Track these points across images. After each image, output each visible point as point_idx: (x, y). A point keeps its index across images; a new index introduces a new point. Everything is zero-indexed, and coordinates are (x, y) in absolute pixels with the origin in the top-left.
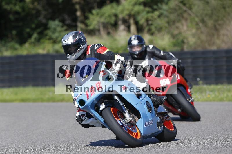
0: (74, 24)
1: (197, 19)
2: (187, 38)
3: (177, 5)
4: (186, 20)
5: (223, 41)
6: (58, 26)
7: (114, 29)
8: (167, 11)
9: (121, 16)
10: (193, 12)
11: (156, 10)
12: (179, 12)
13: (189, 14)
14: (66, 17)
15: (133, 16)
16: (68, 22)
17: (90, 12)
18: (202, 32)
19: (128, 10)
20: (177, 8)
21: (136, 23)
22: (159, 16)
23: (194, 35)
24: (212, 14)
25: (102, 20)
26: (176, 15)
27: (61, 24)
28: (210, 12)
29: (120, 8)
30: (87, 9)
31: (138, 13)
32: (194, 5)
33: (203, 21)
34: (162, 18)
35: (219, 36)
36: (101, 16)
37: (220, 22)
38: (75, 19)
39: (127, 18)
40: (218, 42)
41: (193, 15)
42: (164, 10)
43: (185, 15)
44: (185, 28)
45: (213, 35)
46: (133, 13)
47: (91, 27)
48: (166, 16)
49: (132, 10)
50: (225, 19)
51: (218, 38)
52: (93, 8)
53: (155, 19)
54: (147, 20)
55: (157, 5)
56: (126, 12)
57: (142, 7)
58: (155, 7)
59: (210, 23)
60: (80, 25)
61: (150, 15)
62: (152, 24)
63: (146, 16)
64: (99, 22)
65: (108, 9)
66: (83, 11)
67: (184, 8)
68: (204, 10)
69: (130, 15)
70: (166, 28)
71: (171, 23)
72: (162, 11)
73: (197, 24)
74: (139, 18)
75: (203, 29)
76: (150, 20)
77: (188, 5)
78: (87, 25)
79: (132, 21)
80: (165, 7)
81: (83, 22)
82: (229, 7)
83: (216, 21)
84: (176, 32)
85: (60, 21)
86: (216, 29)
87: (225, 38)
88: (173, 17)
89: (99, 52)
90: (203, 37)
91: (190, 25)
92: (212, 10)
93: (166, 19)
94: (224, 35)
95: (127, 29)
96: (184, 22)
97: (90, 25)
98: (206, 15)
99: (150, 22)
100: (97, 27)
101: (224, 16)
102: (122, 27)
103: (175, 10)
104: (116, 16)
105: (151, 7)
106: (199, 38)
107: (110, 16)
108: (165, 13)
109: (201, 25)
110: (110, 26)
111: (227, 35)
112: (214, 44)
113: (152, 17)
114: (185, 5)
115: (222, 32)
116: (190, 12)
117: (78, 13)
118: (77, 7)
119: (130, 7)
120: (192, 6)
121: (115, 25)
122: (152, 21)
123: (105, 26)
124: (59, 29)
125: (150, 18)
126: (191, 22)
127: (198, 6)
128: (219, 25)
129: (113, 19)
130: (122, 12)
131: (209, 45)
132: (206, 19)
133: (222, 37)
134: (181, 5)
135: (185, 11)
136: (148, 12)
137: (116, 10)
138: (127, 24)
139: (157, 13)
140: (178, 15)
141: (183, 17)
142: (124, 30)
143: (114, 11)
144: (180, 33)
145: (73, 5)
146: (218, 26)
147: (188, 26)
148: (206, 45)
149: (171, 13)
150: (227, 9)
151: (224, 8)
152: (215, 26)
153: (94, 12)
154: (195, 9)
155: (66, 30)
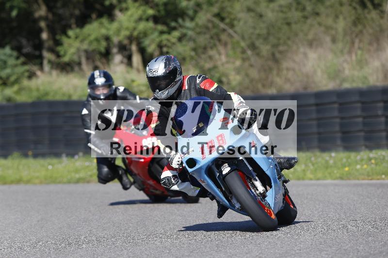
0: (37, 53)
1: (243, 44)
2: (227, 76)
3: (209, 21)
4: (225, 44)
5: (288, 80)
6: (11, 56)
7: (104, 60)
8: (193, 29)
9: (115, 40)
10: (235, 32)
11: (174, 29)
12: (215, 31)
13: (230, 35)
14: (24, 42)
15: (137, 39)
16: (27, 50)
17: (64, 33)
18: (251, 66)
19: (127, 29)
20: (210, 25)
21: (142, 51)
22: (180, 39)
23: (238, 71)
24: (269, 34)
25: (85, 46)
26: (208, 36)
27: (15, 54)
28: (264, 32)
29: (115, 26)
30: (59, 28)
31: (145, 34)
32: (239, 20)
33: (253, 46)
34: (184, 42)
35: (279, 70)
36: (82, 41)
37: (281, 48)
38: (39, 46)
39: (126, 42)
40: (278, 81)
41: (237, 38)
42: (188, 28)
43: (224, 37)
44: (224, 58)
45: (271, 69)
46: (135, 33)
47: (66, 59)
48: (191, 39)
49: (135, 29)
50: (289, 42)
51: (278, 75)
52: (70, 27)
53: (174, 44)
54: (160, 46)
55: (176, 21)
56: (125, 33)
57: (151, 24)
58: (173, 24)
59: (265, 49)
60: (47, 55)
61: (165, 37)
62: (167, 53)
63: (158, 40)
64: (78, 50)
65: (95, 29)
66: (52, 31)
67: (222, 25)
68: (254, 28)
69: (130, 38)
70: (192, 58)
71: (200, 51)
72: (184, 31)
73: (243, 52)
74: (146, 42)
75: (253, 60)
76: (166, 46)
77: (227, 21)
78: (58, 56)
79: (134, 48)
80: (188, 24)
81: (52, 50)
82: (296, 23)
83: (275, 46)
84: (208, 65)
85: (12, 49)
86: (276, 61)
87: (290, 75)
88: (202, 40)
89: (203, 88)
90: (254, 73)
91: (231, 52)
92: (268, 28)
93: (191, 44)
94: (288, 69)
95: (125, 60)
96: (221, 49)
97: (64, 55)
98: (259, 35)
99: (165, 50)
100: (76, 58)
101: (289, 38)
102: (118, 58)
103: (207, 28)
104: (107, 39)
105: (165, 23)
106: (247, 75)
107: (97, 40)
108: (190, 33)
109: (249, 52)
110: (97, 57)
111: (294, 70)
112: (272, 84)
113: (168, 40)
114: (222, 19)
115: (285, 65)
116: (231, 31)
117: (44, 36)
118: (43, 24)
119: (132, 25)
120: (235, 23)
121: (107, 55)
122: (168, 47)
123: (90, 56)
124: (12, 61)
125: (165, 42)
126: (234, 48)
127: (244, 22)
128: (281, 52)
129: (104, 44)
130: (118, 31)
131: (264, 86)
132: (257, 43)
133: (285, 72)
134: (216, 21)
135: (224, 30)
136: (162, 33)
137: (108, 29)
138: (127, 53)
139: (176, 34)
140: (212, 38)
141: (220, 40)
142: (122, 62)
143: (104, 31)
144: (215, 67)
145: (36, 21)
146: (278, 55)
147: (227, 56)
148: (260, 86)
149: (199, 33)
150: (294, 26)
151: (289, 24)
152: (273, 55)
153: (71, 33)
154: (239, 26)
155: (24, 64)
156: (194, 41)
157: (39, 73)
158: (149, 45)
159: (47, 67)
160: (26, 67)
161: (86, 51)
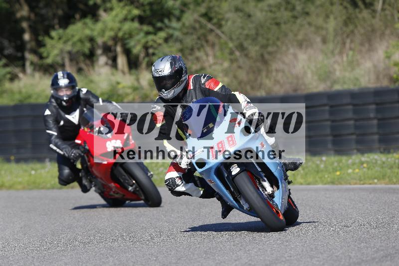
0: (19, 54)
1: (231, 45)
3: (196, 21)
4: (213, 46)
5: (277, 82)
7: (88, 62)
8: (180, 30)
9: (100, 41)
10: (223, 32)
11: (160, 29)
12: (202, 31)
13: (217, 36)
14: (6, 43)
15: (121, 40)
16: (9, 51)
17: (47, 33)
18: (240, 67)
19: (112, 29)
20: (197, 26)
21: (127, 52)
22: (166, 40)
23: (226, 72)
24: (257, 34)
25: (68, 48)
26: (195, 37)
28: (253, 32)
29: (99, 26)
30: (42, 29)
31: (131, 35)
32: (227, 20)
33: (241, 48)
34: (171, 43)
35: (269, 72)
36: (65, 42)
37: (270, 49)
38: (21, 47)
39: (110, 43)
40: (268, 83)
41: (224, 38)
42: (174, 29)
43: (211, 38)
44: (211, 60)
45: (259, 71)
46: (120, 34)
47: (49, 61)
48: (178, 40)
49: (120, 29)
50: (279, 43)
51: (267, 76)
52: (53, 28)
53: (160, 45)
54: (146, 47)
55: (162, 21)
56: (109, 34)
57: (136, 25)
58: (159, 25)
59: (254, 50)
60: (29, 56)
61: (151, 37)
62: (154, 54)
63: (143, 41)
64: (62, 51)
65: (79, 29)
66: (35, 32)
67: (210, 26)
68: (243, 28)
69: (115, 39)
71: (187, 52)
72: (171, 31)
73: (232, 53)
74: (132, 43)
75: (242, 61)
76: (152, 47)
77: (215, 21)
78: (41, 57)
79: (119, 49)
80: (175, 24)
81: (34, 52)
82: (285, 23)
83: (264, 47)
84: (195, 67)
86: (265, 62)
87: (280, 76)
88: (189, 41)
89: (208, 87)
90: (243, 75)
91: (218, 54)
92: (257, 29)
93: (178, 46)
94: (277, 71)
95: (110, 62)
96: (209, 49)
97: (47, 57)
98: (247, 36)
99: (151, 51)
100: (59, 59)
101: (278, 39)
102: (103, 60)
103: (194, 28)
104: (92, 40)
105: (150, 24)
106: (235, 77)
107: (81, 41)
108: (177, 34)
109: (237, 53)
110: (82, 58)
111: (283, 71)
112: (261, 86)
113: (154, 41)
114: (210, 19)
115: (274, 66)
116: (218, 31)
117: (27, 37)
118: (25, 25)
119: (117, 25)
120: (223, 23)
121: (91, 56)
122: (154, 48)
123: (73, 57)
125: (150, 43)
126: (221, 49)
127: (232, 22)
128: (270, 53)
129: (88, 45)
130: (103, 32)
131: (252, 88)
132: (246, 44)
133: (274, 74)
134: (203, 21)
135: (211, 31)
136: (148, 33)
137: (92, 30)
138: (111, 55)
139: (162, 34)
140: (199, 38)
141: (207, 41)
142: (106, 64)
143: (88, 32)
144: (202, 69)
145: (18, 21)
146: (267, 56)
147: (215, 56)
149: (186, 34)
150: (283, 26)
151: (278, 24)
152: (262, 56)
153: (54, 34)
154: (228, 26)
155: (6, 65)
156: (181, 41)
157: (21, 75)
158: (134, 46)
159: (29, 69)
160: (8, 69)
161: (70, 53)
